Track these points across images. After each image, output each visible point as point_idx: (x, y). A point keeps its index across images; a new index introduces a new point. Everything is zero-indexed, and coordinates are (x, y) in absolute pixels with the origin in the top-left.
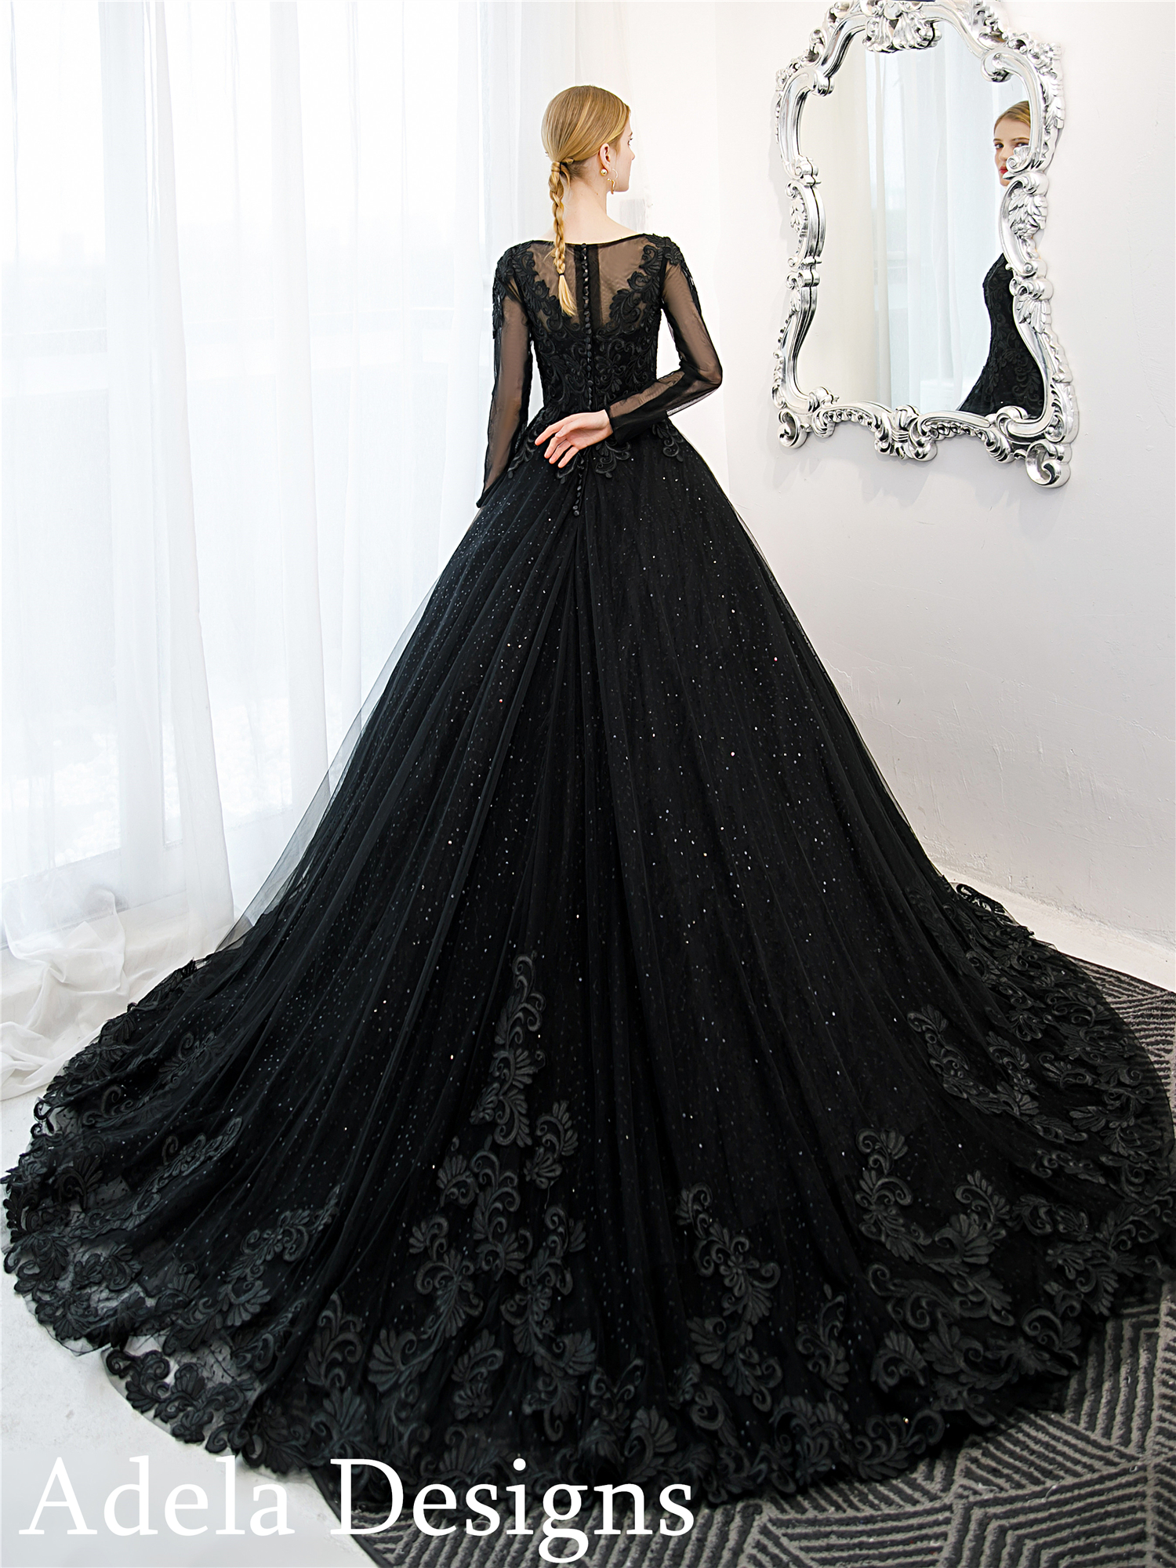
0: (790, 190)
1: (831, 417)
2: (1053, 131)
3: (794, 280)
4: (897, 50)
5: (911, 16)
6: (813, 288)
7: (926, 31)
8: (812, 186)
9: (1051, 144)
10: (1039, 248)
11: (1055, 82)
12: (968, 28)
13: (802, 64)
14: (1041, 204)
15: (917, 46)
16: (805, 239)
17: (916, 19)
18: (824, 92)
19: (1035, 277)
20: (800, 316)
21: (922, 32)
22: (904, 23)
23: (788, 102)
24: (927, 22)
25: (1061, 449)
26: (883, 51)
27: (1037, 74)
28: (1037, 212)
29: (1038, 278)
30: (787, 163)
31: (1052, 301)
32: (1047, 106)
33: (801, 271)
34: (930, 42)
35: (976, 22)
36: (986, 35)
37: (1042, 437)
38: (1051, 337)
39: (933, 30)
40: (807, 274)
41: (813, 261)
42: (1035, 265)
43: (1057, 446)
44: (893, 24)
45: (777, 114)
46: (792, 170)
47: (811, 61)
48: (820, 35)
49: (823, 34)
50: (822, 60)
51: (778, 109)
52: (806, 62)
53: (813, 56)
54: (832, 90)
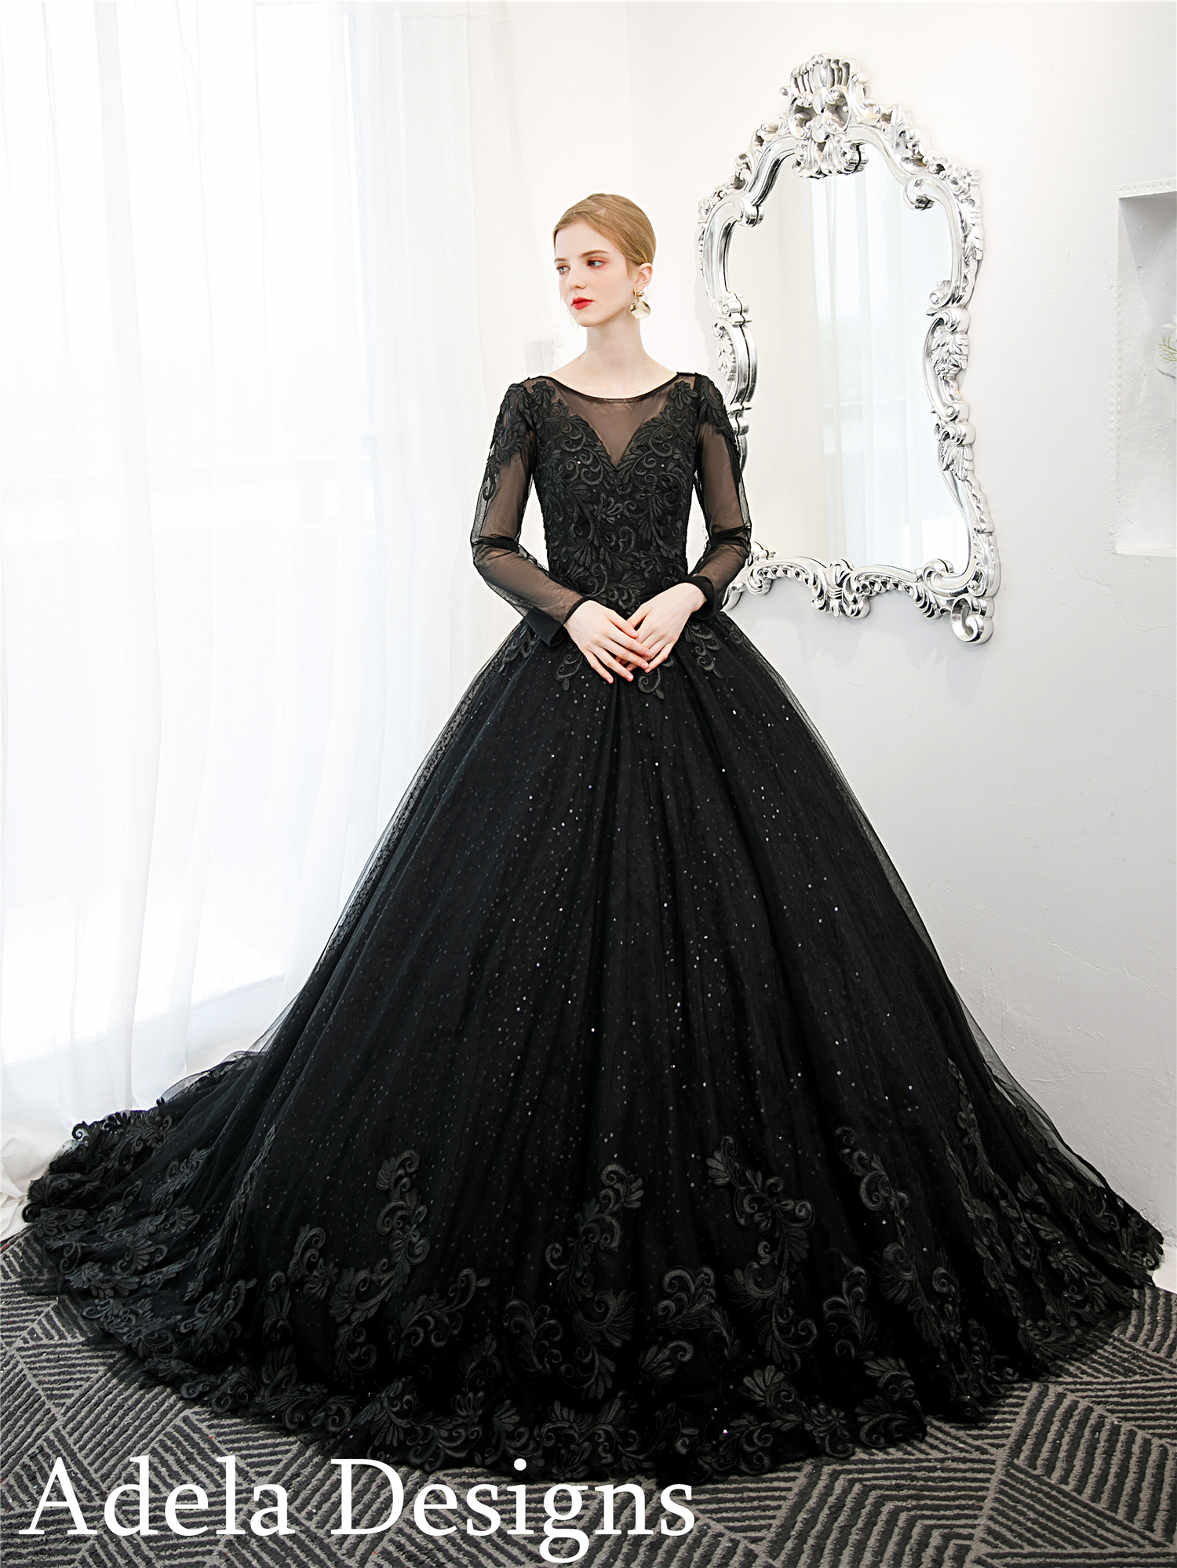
0: (717, 330)
1: (766, 573)
2: (973, 264)
4: (826, 176)
5: (837, 139)
7: (852, 155)
8: (741, 325)
9: (971, 277)
10: (962, 390)
11: (973, 210)
12: (891, 151)
13: (728, 192)
14: (963, 342)
15: (843, 171)
16: (734, 383)
17: (842, 142)
18: (752, 222)
19: (957, 420)
21: (848, 157)
22: (831, 147)
23: (712, 235)
24: (853, 144)
25: (983, 603)
26: (811, 177)
27: (955, 201)
28: (959, 352)
29: (960, 421)
30: (713, 300)
31: (974, 446)
32: (966, 236)
34: (857, 166)
35: (898, 145)
36: (908, 159)
37: (966, 591)
38: (974, 484)
39: (859, 153)
41: (742, 407)
42: (957, 407)
43: (980, 600)
44: (821, 146)
45: (701, 248)
46: (719, 308)
47: (738, 188)
48: (747, 160)
49: (750, 159)
50: (749, 186)
51: (702, 242)
52: (732, 190)
53: (739, 184)
54: (761, 219)
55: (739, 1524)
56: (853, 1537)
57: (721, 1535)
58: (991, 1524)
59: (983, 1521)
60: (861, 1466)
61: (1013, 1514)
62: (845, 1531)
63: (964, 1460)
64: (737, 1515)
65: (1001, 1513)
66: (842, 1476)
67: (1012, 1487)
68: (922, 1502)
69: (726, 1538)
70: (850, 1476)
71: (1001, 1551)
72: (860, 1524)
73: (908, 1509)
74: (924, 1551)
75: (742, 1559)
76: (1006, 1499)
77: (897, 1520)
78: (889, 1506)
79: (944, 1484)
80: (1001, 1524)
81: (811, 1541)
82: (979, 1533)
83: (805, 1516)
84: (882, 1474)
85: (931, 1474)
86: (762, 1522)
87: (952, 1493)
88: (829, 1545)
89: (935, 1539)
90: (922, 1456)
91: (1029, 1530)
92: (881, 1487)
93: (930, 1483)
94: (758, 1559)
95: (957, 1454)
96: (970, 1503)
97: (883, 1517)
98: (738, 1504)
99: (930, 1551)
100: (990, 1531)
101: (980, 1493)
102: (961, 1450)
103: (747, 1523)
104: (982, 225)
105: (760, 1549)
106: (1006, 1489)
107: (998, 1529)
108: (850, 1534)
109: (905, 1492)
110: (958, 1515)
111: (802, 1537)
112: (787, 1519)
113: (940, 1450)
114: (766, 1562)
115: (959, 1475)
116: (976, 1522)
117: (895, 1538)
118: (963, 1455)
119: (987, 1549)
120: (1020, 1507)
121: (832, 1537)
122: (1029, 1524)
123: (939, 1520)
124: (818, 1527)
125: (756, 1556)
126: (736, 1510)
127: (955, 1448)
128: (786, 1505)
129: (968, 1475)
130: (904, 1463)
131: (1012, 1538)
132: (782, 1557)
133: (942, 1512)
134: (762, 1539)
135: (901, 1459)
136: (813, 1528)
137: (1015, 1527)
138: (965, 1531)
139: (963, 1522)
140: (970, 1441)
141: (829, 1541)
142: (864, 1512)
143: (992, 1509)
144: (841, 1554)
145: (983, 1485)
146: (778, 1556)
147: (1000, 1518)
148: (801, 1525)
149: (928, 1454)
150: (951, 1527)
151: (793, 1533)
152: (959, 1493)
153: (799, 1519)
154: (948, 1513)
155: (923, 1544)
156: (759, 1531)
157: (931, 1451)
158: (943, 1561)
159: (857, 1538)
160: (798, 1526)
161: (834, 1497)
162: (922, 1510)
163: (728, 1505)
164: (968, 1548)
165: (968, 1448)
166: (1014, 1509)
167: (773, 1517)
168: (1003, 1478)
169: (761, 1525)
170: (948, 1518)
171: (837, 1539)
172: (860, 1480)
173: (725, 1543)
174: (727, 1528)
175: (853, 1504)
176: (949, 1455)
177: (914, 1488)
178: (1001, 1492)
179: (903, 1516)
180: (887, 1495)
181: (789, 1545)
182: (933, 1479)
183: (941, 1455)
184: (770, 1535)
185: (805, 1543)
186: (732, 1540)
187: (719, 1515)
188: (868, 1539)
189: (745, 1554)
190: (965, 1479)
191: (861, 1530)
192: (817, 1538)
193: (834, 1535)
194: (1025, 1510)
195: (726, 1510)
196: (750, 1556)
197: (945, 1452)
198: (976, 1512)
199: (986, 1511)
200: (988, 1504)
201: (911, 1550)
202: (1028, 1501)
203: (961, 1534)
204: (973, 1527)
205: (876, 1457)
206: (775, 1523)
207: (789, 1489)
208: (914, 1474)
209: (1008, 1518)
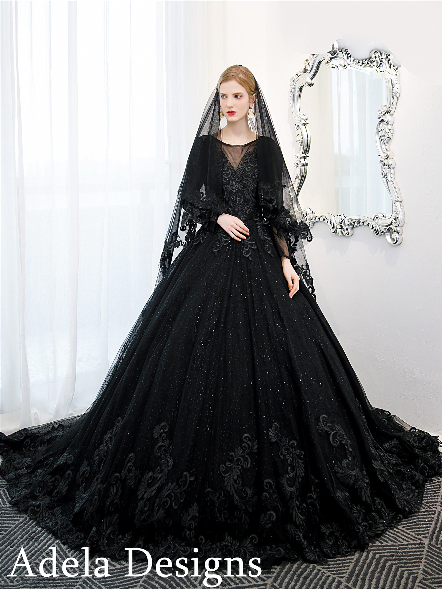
0: (296, 127)
1: (312, 219)
2: (396, 98)
3: (298, 164)
6: (305, 167)
8: (305, 125)
10: (390, 147)
13: (301, 74)
14: (391, 128)
16: (302, 147)
18: (310, 85)
20: (300, 179)
23: (295, 90)
28: (390, 132)
30: (295, 115)
31: (395, 168)
32: (393, 88)
33: (300, 160)
37: (391, 224)
38: (395, 183)
40: (303, 161)
41: (305, 156)
42: (389, 153)
43: (397, 228)
45: (291, 95)
46: (297, 118)
47: (305, 72)
48: (308, 62)
49: (310, 61)
50: (309, 72)
51: (291, 93)
52: (302, 73)
53: (305, 71)
54: (313, 85)
55: (336, 572)
56: (376, 575)
57: (330, 576)
58: (425, 568)
59: (422, 567)
60: (378, 548)
61: (432, 564)
62: (373, 572)
63: (415, 544)
64: (335, 569)
65: (428, 564)
66: (371, 552)
67: (431, 553)
68: (401, 561)
69: (331, 577)
70: (374, 552)
71: (428, 578)
72: (379, 570)
73: (396, 564)
74: (402, 580)
75: (337, 584)
76: (429, 558)
77: (392, 568)
78: (389, 563)
79: (408, 554)
80: (428, 568)
81: (361, 577)
82: (420, 572)
83: (359, 568)
84: (386, 551)
85: (404, 550)
86: (344, 571)
87: (411, 557)
88: (367, 578)
89: (406, 575)
90: (400, 544)
91: (437, 569)
92: (385, 556)
93: (404, 554)
94: (342, 584)
95: (412, 542)
96: (418, 560)
97: (387, 568)
98: (335, 566)
99: (404, 580)
100: (424, 571)
101: (421, 557)
102: (413, 540)
103: (339, 572)
104: (400, 83)
105: (343, 580)
106: (429, 554)
107: (427, 570)
108: (375, 574)
109: (394, 558)
110: (414, 565)
111: (358, 576)
112: (352, 570)
113: (406, 541)
114: (346, 584)
115: (413, 550)
116: (420, 568)
117: (391, 575)
118: (414, 542)
119: (423, 576)
120: (434, 560)
121: (369, 575)
122: (437, 567)
123: (407, 568)
124: (363, 571)
125: (342, 583)
126: (335, 568)
127: (411, 539)
128: (352, 565)
129: (417, 550)
130: (394, 546)
131: (432, 573)
132: (351, 582)
133: (408, 565)
134: (344, 577)
135: (393, 545)
136: (361, 572)
137: (433, 568)
138: (416, 571)
139: (415, 568)
140: (416, 536)
141: (367, 577)
142: (380, 565)
143: (425, 562)
144: (372, 581)
145: (421, 553)
146: (350, 582)
147: (428, 566)
148: (357, 571)
149: (402, 542)
150: (411, 570)
151: (355, 574)
152: (414, 557)
153: (357, 569)
154: (410, 565)
155: (401, 577)
156: (343, 574)
157: (403, 541)
158: (408, 583)
159: (378, 575)
160: (356, 572)
161: (369, 560)
162: (401, 564)
163: (332, 566)
164: (417, 577)
165: (416, 539)
166: (432, 561)
167: (348, 569)
168: (428, 549)
169: (343, 572)
170: (410, 567)
171: (370, 576)
172: (378, 553)
173: (330, 579)
174: (331, 574)
175: (376, 563)
176: (410, 543)
177: (398, 556)
178: (428, 555)
179: (394, 567)
180: (388, 559)
181: (353, 578)
182: (405, 552)
183: (407, 543)
184: (346, 575)
185: (359, 577)
186: (333, 578)
187: (329, 569)
188: (382, 576)
189: (338, 582)
190: (415, 551)
191: (379, 572)
192: (363, 575)
193: (369, 574)
194: (435, 561)
195: (331, 568)
196: (340, 583)
197: (408, 541)
198: (420, 564)
199: (423, 563)
200: (423, 560)
201: (397, 579)
202: (436, 558)
203: (414, 572)
204: (419, 569)
205: (383, 544)
206: (348, 571)
207: (353, 559)
208: (398, 551)
209: (430, 565)
